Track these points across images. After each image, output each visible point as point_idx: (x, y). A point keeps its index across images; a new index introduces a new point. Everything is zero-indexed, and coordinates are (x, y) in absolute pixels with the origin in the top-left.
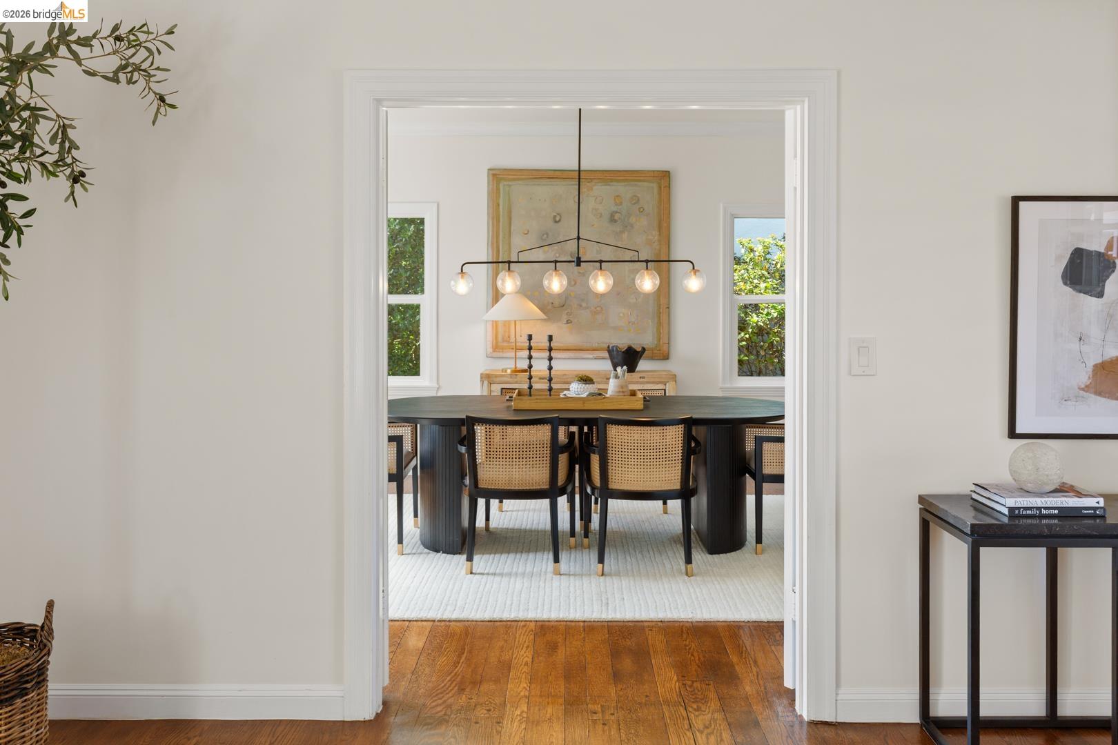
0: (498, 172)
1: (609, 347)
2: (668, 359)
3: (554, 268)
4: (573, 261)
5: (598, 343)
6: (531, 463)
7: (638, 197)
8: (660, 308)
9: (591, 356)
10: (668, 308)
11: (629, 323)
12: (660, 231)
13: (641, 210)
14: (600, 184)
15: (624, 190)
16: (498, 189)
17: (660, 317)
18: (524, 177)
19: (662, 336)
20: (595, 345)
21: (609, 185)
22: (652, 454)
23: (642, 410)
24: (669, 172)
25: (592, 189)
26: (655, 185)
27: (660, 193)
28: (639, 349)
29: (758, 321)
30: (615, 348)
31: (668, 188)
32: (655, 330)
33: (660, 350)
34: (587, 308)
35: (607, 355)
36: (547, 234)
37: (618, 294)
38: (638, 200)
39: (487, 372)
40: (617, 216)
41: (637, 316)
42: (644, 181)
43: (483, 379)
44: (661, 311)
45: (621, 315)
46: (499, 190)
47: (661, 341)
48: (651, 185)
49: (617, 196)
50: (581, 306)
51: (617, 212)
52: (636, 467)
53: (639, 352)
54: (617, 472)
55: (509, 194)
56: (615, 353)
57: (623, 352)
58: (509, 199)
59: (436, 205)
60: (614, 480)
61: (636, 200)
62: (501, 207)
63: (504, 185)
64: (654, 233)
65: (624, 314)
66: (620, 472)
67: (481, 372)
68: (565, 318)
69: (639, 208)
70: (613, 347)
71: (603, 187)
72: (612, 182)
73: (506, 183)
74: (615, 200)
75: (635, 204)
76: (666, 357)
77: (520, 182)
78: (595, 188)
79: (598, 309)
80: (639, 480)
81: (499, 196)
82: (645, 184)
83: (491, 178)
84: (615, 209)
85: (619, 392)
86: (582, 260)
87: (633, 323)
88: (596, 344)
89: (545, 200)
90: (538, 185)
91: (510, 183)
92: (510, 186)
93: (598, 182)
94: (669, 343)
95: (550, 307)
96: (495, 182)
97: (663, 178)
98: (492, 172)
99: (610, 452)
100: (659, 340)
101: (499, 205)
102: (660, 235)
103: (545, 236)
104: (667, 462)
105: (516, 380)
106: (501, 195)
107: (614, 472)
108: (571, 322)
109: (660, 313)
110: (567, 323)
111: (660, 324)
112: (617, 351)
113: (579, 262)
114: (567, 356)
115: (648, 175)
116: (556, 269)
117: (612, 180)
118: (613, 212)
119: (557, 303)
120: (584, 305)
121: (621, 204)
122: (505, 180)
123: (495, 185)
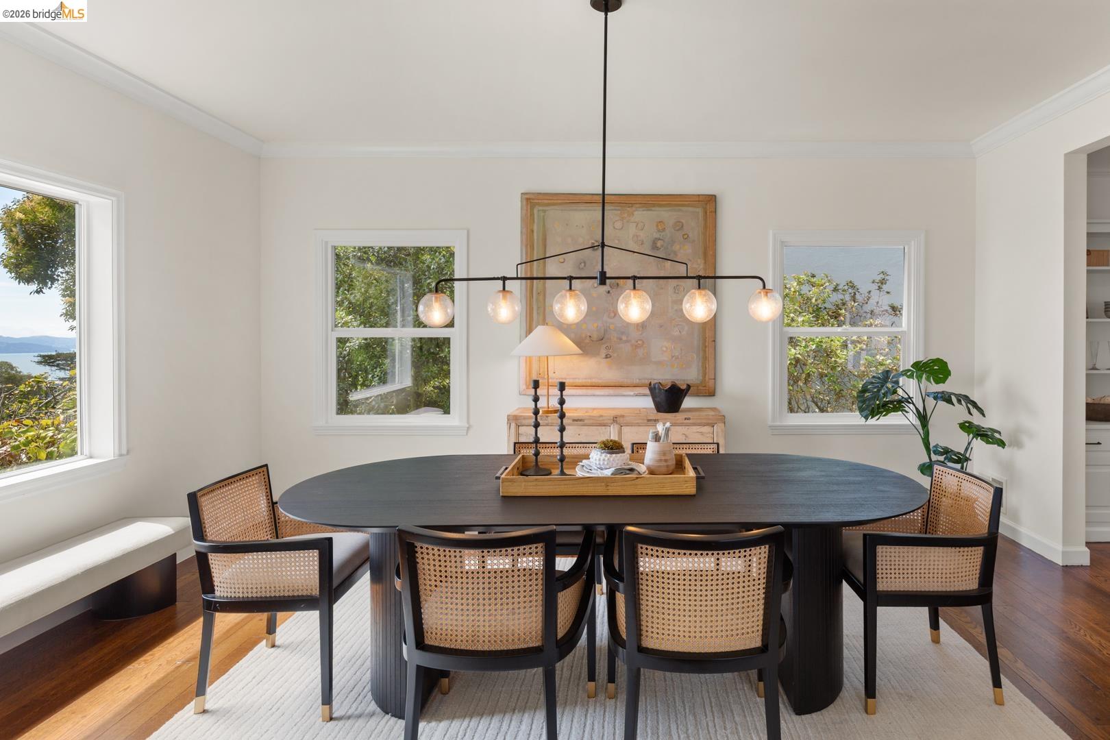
0: (532, 197)
1: (650, 383)
2: (714, 395)
3: (568, 288)
4: (596, 278)
5: (640, 380)
6: (511, 606)
7: (682, 223)
8: (705, 341)
9: (632, 393)
10: (715, 341)
11: (673, 357)
12: (705, 260)
13: (686, 237)
14: (641, 209)
15: (667, 215)
16: (532, 215)
17: (705, 351)
18: (560, 201)
19: (707, 371)
20: (636, 381)
21: (651, 210)
22: (715, 592)
23: (694, 495)
24: (715, 196)
25: (633, 214)
26: (700, 211)
27: (705, 219)
28: (684, 387)
29: (796, 354)
30: (656, 386)
31: (714, 214)
32: (700, 364)
33: (705, 386)
34: (627, 341)
35: (648, 392)
36: (585, 263)
37: (661, 326)
38: (682, 226)
39: (516, 413)
40: (659, 244)
41: (681, 350)
42: (688, 206)
43: (511, 421)
44: (707, 344)
45: (665, 349)
46: (534, 214)
47: (707, 376)
48: (698, 210)
49: (660, 222)
50: (621, 339)
51: (659, 239)
52: (687, 613)
53: (683, 390)
54: (655, 620)
55: (544, 219)
56: (657, 391)
57: (666, 391)
58: (544, 226)
59: (466, 231)
60: (650, 635)
61: (679, 226)
62: (535, 234)
63: (539, 211)
64: (699, 260)
65: (666, 348)
66: (660, 621)
67: (509, 413)
68: (603, 352)
69: (684, 235)
70: (655, 385)
71: (645, 212)
72: (654, 206)
73: (541, 208)
74: (657, 226)
75: (678, 230)
76: (711, 394)
77: (556, 207)
78: (636, 213)
79: (639, 342)
80: (692, 634)
81: (534, 222)
82: (691, 209)
83: (525, 203)
84: (657, 235)
85: (661, 460)
86: (607, 275)
87: (677, 358)
88: (638, 380)
89: (583, 227)
90: (576, 210)
91: (544, 208)
92: (544, 211)
93: (640, 207)
94: (715, 379)
95: (587, 341)
96: (529, 207)
97: (709, 204)
98: (526, 196)
99: (644, 587)
100: (705, 374)
101: (533, 231)
102: (705, 263)
103: (583, 264)
104: (740, 605)
105: (546, 422)
106: (536, 220)
107: (650, 620)
108: (610, 357)
109: (706, 347)
110: (606, 358)
111: (705, 359)
112: (660, 389)
113: (603, 278)
114: (607, 393)
115: (691, 200)
116: (571, 288)
117: (654, 205)
118: (656, 238)
119: (595, 336)
120: (624, 338)
121: (664, 230)
122: (539, 204)
123: (529, 210)
